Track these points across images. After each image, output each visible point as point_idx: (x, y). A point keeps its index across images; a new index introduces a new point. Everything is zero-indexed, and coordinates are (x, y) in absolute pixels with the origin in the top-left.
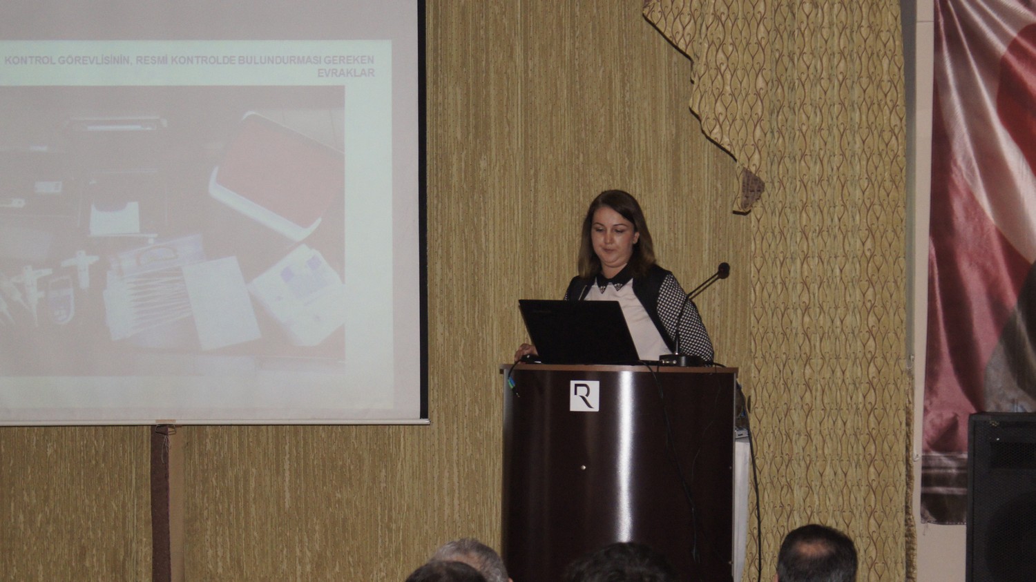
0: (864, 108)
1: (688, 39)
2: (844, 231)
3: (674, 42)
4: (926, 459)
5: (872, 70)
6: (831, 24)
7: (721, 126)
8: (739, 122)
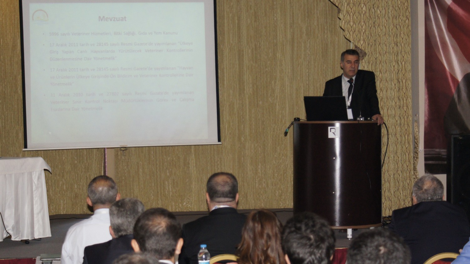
4: (425, 151)
8: (357, 32)
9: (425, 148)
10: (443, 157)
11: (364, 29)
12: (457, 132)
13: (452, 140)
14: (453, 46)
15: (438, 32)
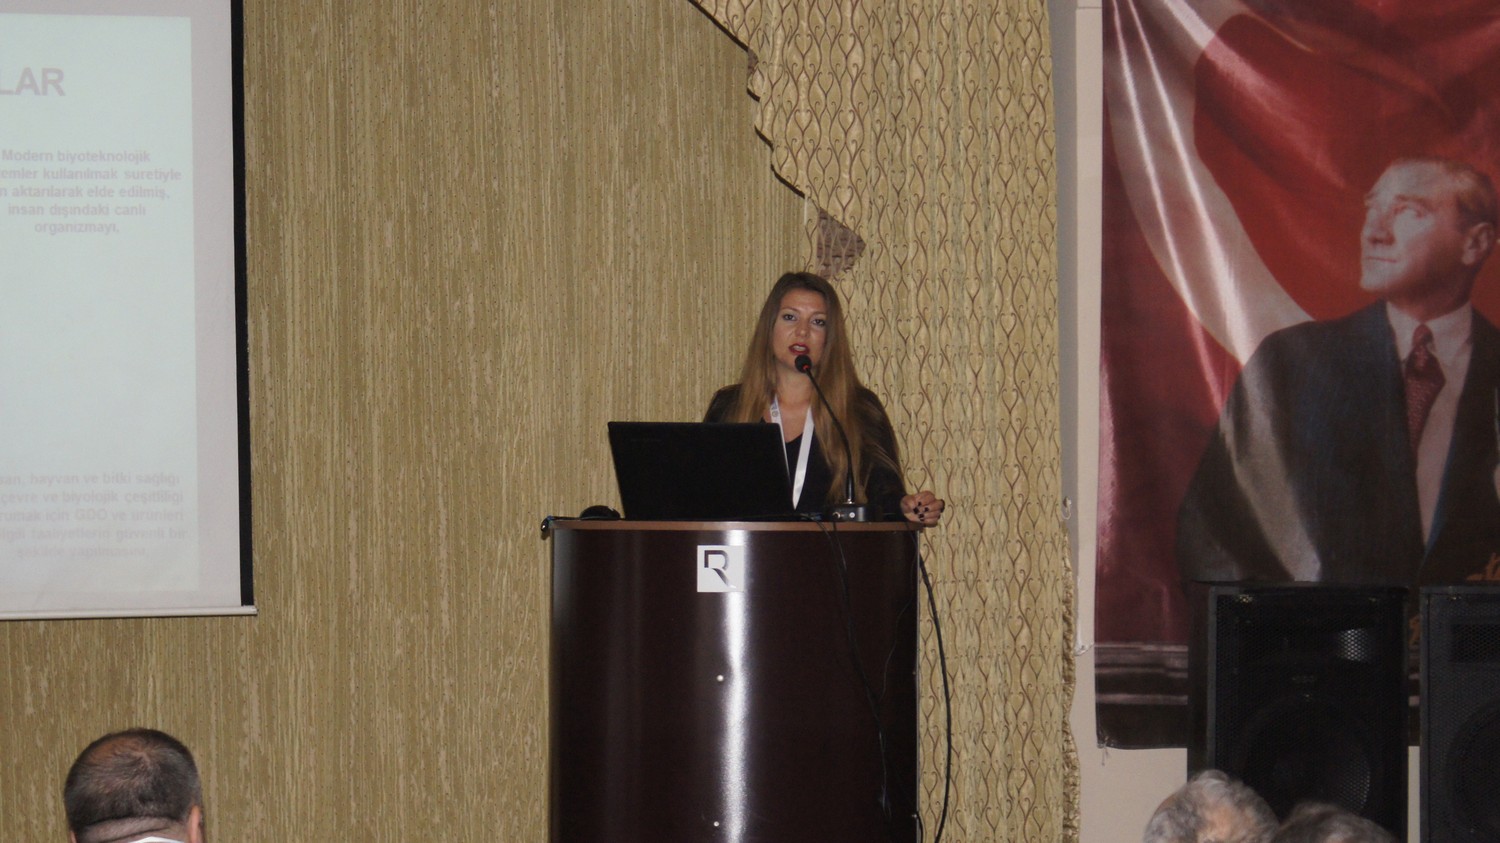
0: (1003, 134)
1: (751, 25)
2: (979, 316)
3: (731, 31)
4: (1098, 652)
5: (1012, 78)
7: (796, 158)
8: (824, 153)
9: (1099, 638)
10: (1172, 675)
11: (854, 141)
12: (1234, 572)
13: (1212, 605)
14: (1216, 220)
15: (1157, 161)
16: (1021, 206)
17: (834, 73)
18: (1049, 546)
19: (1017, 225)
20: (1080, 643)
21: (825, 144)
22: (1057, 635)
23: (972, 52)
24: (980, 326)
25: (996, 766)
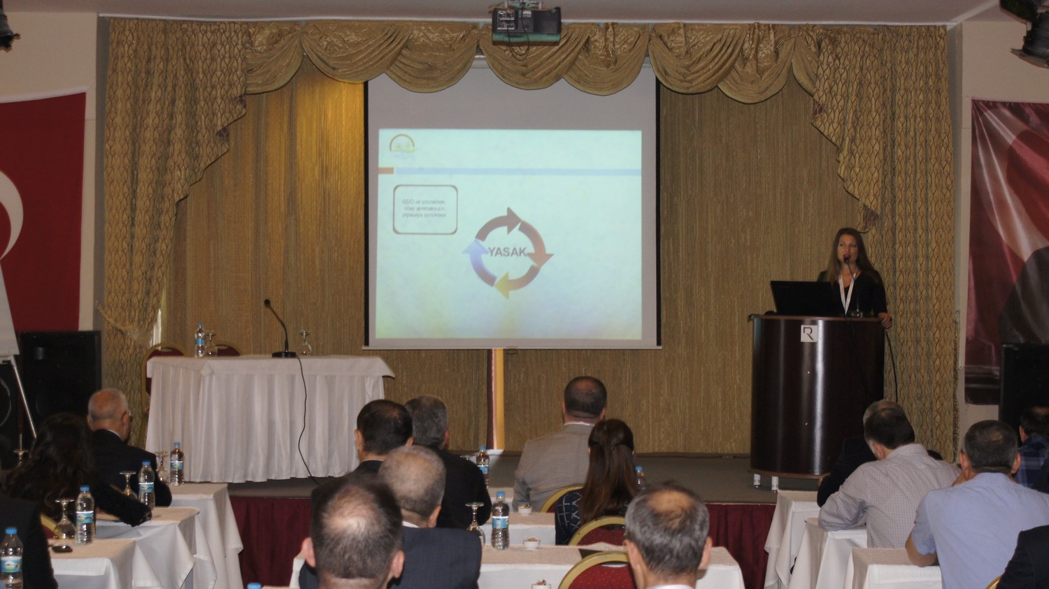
0: (933, 175)
1: (837, 136)
3: (829, 138)
4: (966, 368)
6: (915, 130)
7: (854, 185)
8: (864, 183)
9: (967, 362)
10: (996, 377)
13: (1003, 351)
14: (1015, 207)
15: (992, 185)
16: (940, 202)
17: (868, 153)
18: (948, 329)
19: (938, 209)
20: (960, 365)
21: (865, 179)
22: (951, 362)
23: (921, 145)
24: (923, 246)
25: (926, 410)
